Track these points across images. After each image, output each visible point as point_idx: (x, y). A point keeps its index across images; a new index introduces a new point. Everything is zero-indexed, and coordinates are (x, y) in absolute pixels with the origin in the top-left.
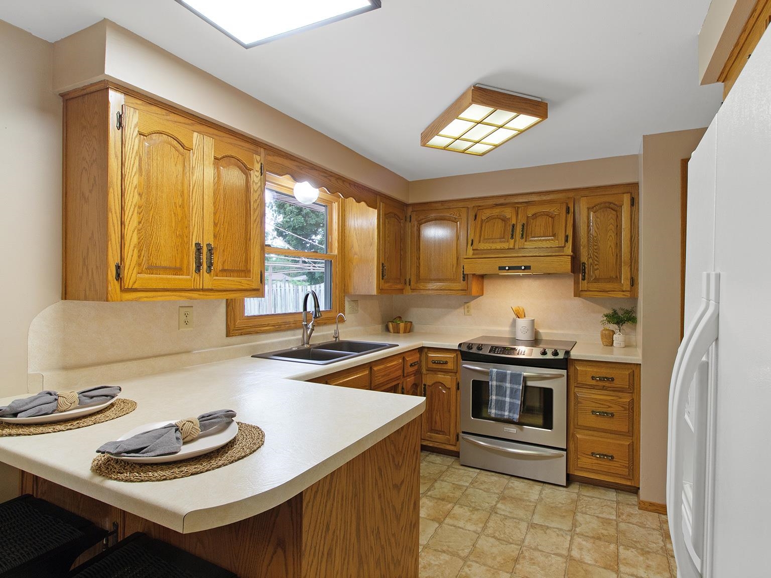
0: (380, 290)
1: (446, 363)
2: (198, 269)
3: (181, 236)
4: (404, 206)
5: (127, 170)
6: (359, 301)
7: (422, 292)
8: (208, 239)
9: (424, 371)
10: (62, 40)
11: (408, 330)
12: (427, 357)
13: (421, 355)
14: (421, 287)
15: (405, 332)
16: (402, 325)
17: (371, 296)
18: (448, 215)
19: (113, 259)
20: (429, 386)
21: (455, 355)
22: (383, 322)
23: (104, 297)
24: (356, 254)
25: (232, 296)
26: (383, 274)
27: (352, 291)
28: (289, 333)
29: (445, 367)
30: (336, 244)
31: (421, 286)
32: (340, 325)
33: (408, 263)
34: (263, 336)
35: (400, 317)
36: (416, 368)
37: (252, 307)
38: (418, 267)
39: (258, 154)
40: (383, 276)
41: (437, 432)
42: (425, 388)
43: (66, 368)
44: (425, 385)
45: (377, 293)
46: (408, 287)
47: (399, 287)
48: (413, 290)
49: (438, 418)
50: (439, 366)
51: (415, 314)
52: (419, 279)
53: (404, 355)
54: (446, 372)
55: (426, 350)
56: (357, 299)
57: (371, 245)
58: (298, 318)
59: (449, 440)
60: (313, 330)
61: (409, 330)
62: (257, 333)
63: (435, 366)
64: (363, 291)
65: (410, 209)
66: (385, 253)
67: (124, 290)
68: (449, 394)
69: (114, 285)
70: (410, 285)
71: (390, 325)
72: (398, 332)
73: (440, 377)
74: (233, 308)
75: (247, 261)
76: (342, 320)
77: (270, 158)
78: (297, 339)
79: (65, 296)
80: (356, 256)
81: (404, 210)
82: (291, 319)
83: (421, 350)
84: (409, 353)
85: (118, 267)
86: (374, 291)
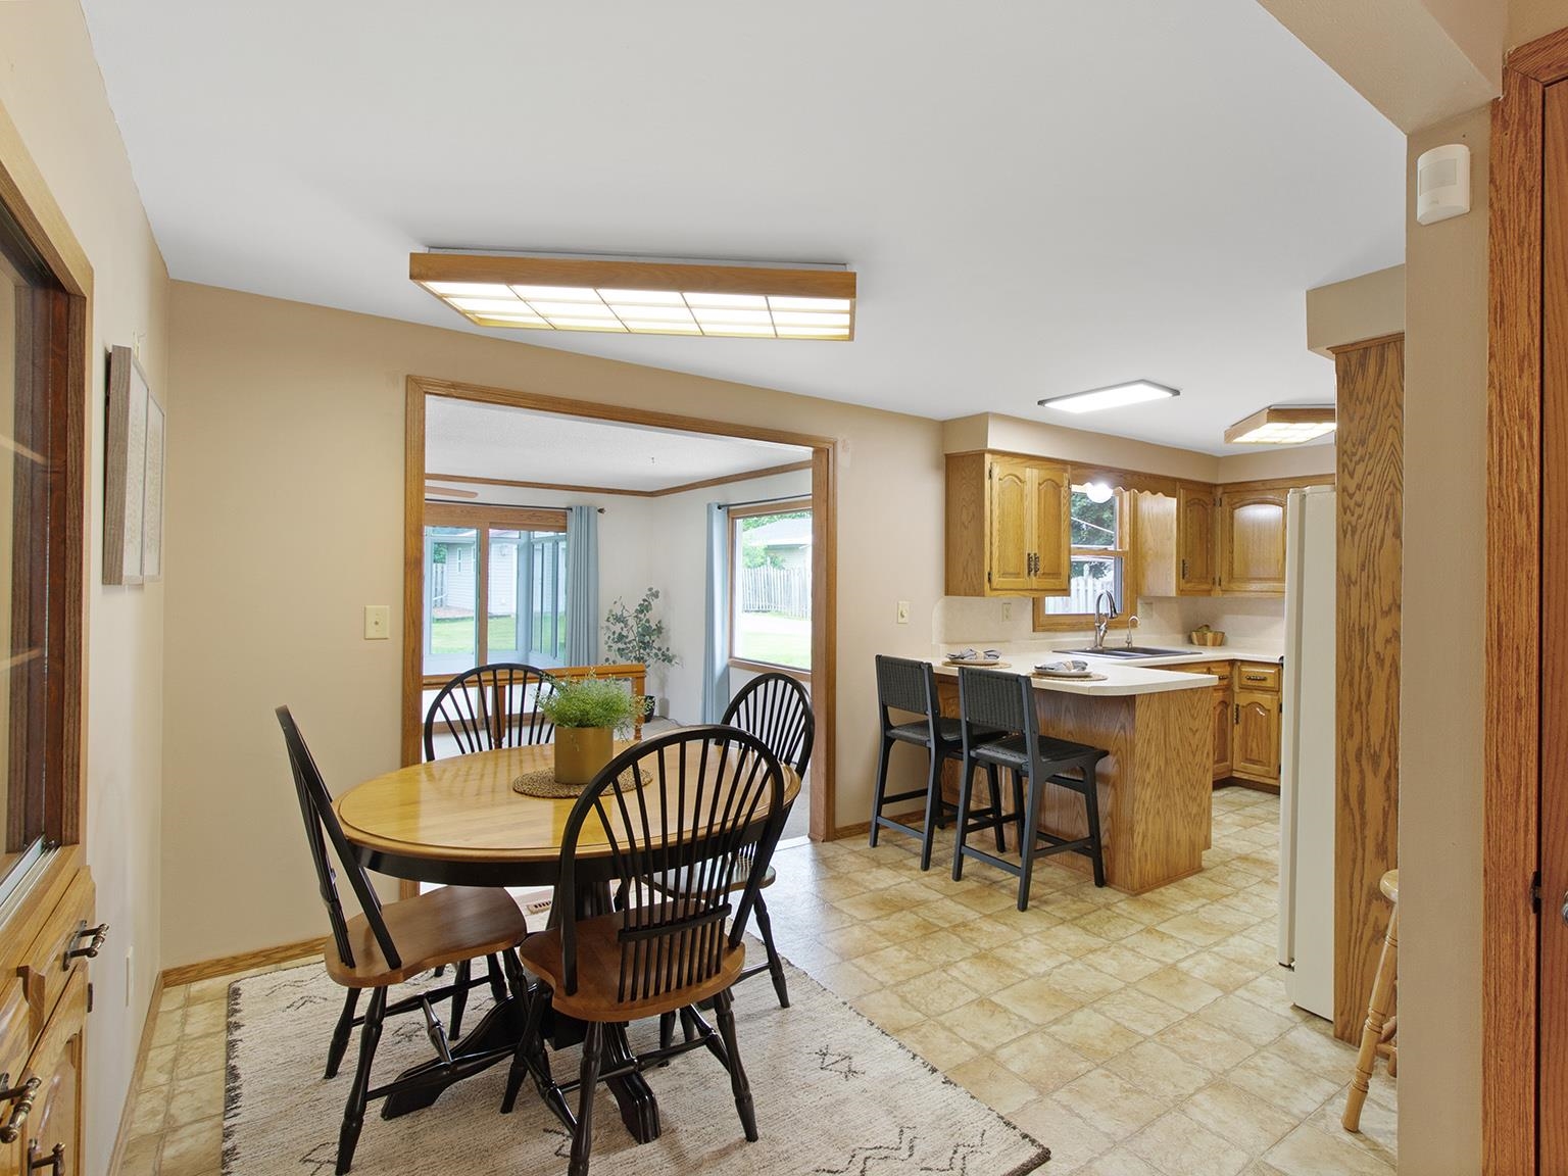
0: (1181, 591)
1: (1265, 679)
2: (1029, 574)
3: (1019, 549)
4: (1210, 488)
5: (993, 507)
6: (1154, 606)
7: (1237, 594)
8: (1034, 550)
9: (1237, 689)
10: (950, 420)
11: (1218, 641)
12: (1240, 672)
13: (1232, 670)
14: (1236, 588)
15: (1214, 645)
16: (1210, 636)
17: (1169, 598)
18: (1271, 497)
19: (987, 570)
20: (1243, 707)
21: (1276, 669)
22: (1184, 632)
23: (981, 594)
24: (1150, 549)
25: (1036, 595)
26: (1184, 572)
27: (1146, 592)
28: (1082, 633)
29: (1263, 684)
30: (1128, 539)
31: (1234, 586)
32: (1133, 631)
33: (1218, 559)
34: (1058, 634)
35: (1207, 626)
36: (1225, 682)
37: (1053, 605)
38: (1232, 563)
39: (1065, 471)
40: (1184, 575)
41: (1254, 762)
42: (1237, 709)
43: (946, 643)
44: (1238, 705)
45: (1177, 594)
46: (1218, 588)
47: (1205, 587)
48: (1224, 591)
49: (1254, 746)
50: (1256, 683)
51: (1229, 623)
52: (1231, 577)
53: (1209, 665)
54: (1265, 690)
55: (1239, 664)
56: (1153, 602)
57: (1169, 539)
58: (1090, 619)
59: (1269, 772)
60: (1105, 632)
61: (1220, 641)
62: (1056, 631)
63: (1250, 683)
64: (1160, 593)
65: (1220, 491)
66: (1186, 547)
67: (992, 589)
68: (1268, 719)
69: (987, 585)
70: (1220, 585)
71: (1194, 635)
72: (1205, 645)
73: (1258, 697)
74: (1037, 605)
75: (1059, 566)
76: (1134, 624)
77: (1075, 472)
78: (1090, 641)
79: (947, 592)
80: (1151, 552)
81: (1211, 493)
82: (1083, 620)
83: (1232, 662)
84: (1218, 664)
85: (989, 574)
86: (1173, 593)
